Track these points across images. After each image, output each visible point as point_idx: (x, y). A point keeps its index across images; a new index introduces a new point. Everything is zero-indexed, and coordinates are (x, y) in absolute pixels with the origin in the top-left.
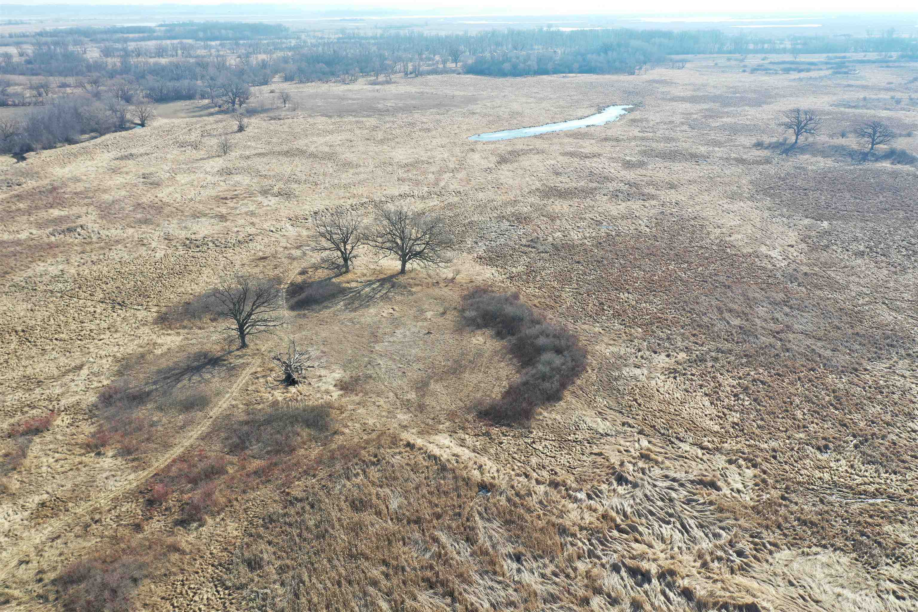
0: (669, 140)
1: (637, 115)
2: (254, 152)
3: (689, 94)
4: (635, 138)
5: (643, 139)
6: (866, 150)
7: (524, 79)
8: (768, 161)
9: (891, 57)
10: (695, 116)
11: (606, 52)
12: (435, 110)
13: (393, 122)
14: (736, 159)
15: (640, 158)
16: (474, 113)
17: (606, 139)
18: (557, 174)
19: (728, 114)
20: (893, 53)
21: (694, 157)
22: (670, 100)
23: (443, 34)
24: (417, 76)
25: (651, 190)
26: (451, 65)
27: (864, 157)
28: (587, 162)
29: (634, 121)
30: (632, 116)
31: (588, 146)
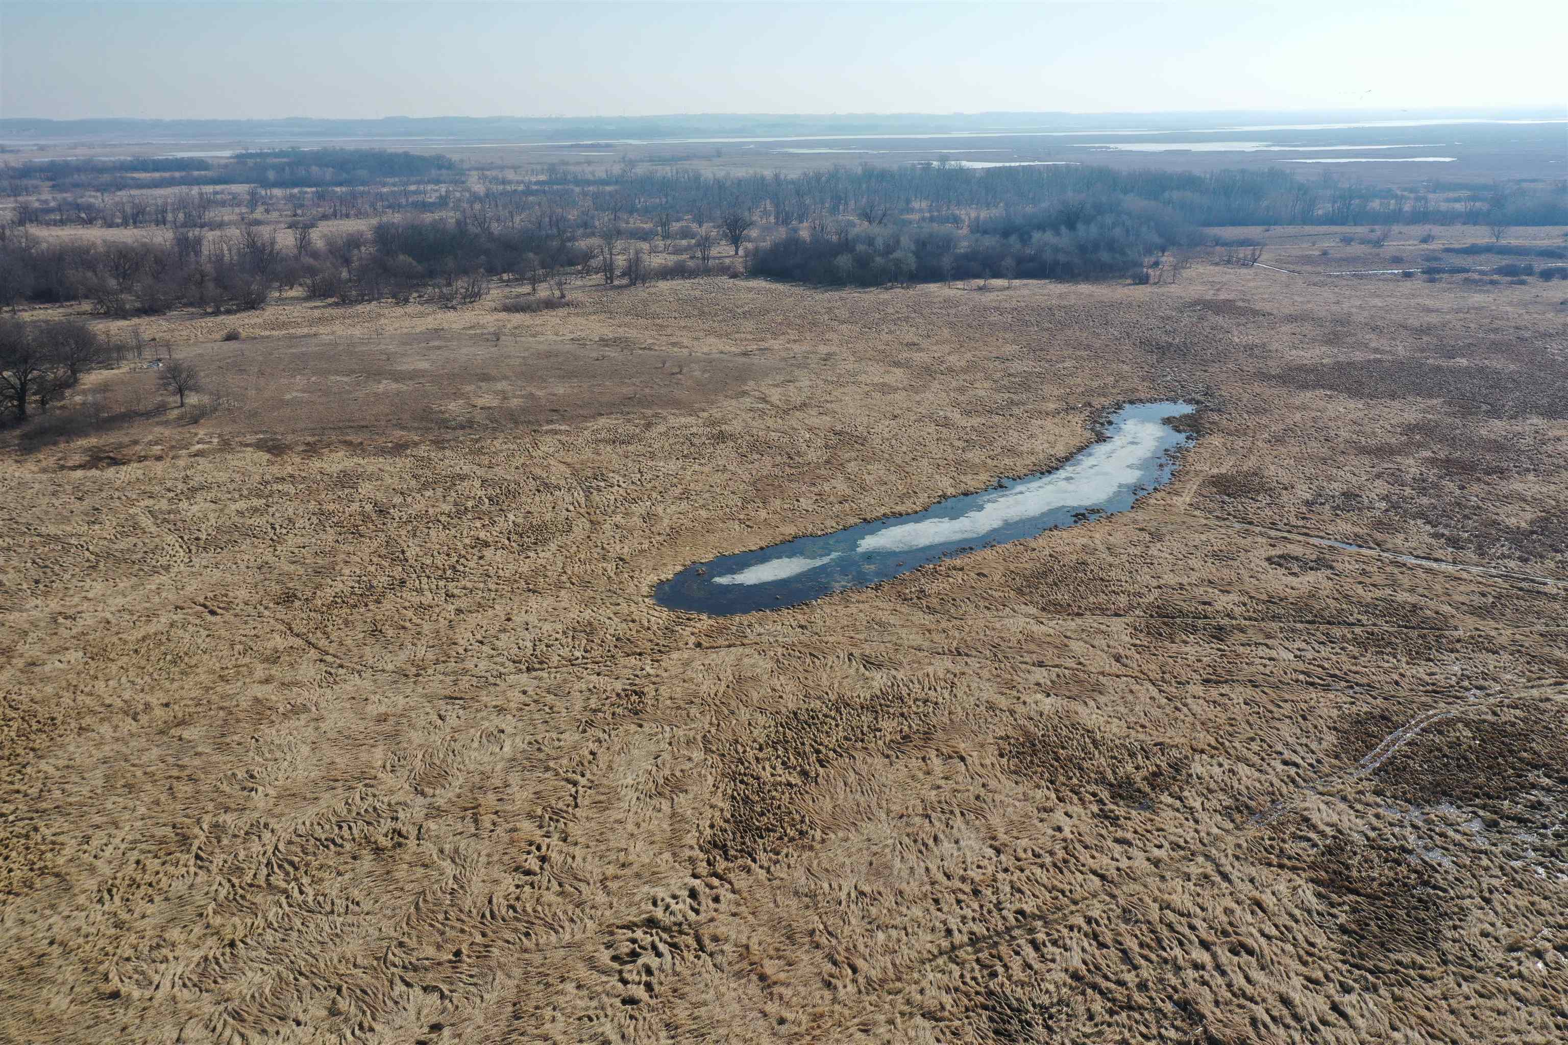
7: (885, 296)
11: (1072, 226)
24: (633, 283)
26: (723, 251)
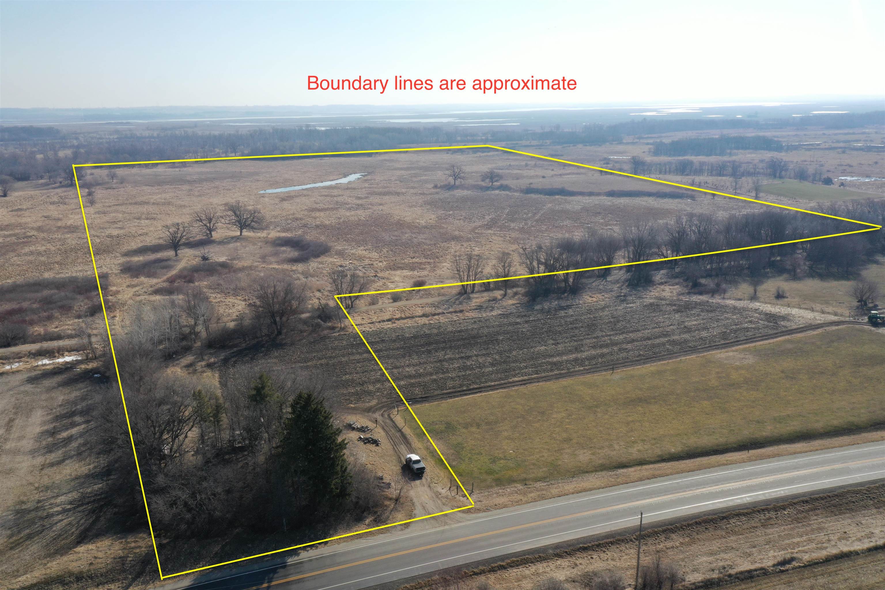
0: (385, 187)
1: (369, 177)
2: (112, 204)
3: (405, 166)
4: (365, 188)
5: (370, 188)
6: (489, 186)
8: (437, 193)
9: (546, 143)
10: (405, 177)
12: (229, 180)
13: (202, 187)
14: (420, 193)
15: (366, 195)
16: (258, 181)
17: (347, 189)
18: (317, 203)
19: (425, 175)
20: (547, 141)
21: (398, 194)
22: (392, 170)
23: (217, 133)
25: (370, 206)
27: (487, 188)
28: (335, 198)
29: (366, 180)
30: (366, 178)
31: (335, 192)
